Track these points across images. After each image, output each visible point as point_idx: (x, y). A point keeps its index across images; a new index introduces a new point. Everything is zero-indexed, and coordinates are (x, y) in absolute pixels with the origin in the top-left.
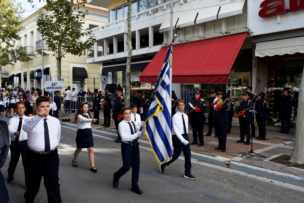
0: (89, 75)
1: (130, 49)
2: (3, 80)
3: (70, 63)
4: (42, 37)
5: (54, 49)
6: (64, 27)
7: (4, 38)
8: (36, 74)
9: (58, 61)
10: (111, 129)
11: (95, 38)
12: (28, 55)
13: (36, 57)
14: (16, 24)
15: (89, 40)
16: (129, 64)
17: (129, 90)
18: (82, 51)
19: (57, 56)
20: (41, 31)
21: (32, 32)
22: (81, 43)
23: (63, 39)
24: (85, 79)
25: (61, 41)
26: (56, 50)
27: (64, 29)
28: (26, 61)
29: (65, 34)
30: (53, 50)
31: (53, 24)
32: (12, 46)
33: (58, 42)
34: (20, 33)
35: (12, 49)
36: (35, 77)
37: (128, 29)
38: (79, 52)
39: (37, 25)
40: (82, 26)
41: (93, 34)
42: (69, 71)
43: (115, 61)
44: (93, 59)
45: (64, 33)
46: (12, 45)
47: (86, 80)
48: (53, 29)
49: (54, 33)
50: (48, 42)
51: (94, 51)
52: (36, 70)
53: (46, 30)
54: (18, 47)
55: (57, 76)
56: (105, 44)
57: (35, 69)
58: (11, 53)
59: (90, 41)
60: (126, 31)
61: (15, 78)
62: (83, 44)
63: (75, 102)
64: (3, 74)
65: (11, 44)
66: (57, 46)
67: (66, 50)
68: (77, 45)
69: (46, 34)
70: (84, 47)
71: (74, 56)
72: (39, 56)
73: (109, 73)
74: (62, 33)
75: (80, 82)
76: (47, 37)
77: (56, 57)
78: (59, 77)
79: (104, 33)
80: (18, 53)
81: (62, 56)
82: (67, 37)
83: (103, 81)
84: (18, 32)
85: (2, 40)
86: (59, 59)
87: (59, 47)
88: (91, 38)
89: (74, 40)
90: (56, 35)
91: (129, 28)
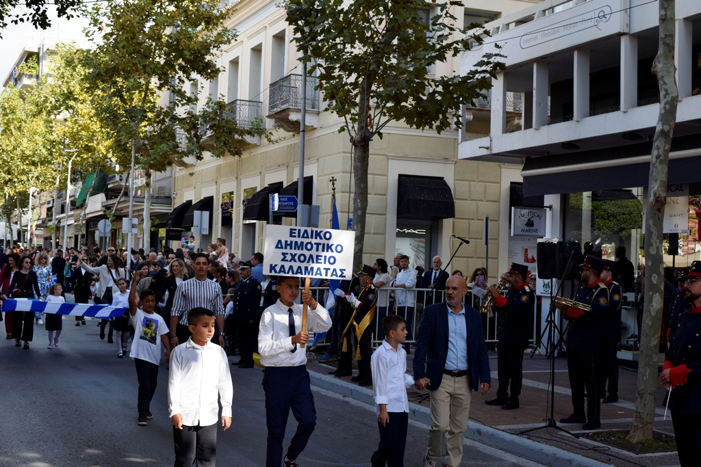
0: (458, 205)
1: (669, 98)
2: (157, 222)
3: (388, 158)
4: (300, 65)
5: (344, 108)
6: (384, 23)
7: (166, 74)
8: (276, 202)
9: (358, 154)
10: (577, 436)
11: (499, 59)
12: (242, 133)
13: (270, 140)
14: (207, 23)
15: (480, 69)
16: (661, 162)
17: (659, 274)
18: (446, 111)
19: (353, 134)
20: (297, 40)
21: (257, 50)
22: (447, 81)
23: (378, 67)
24: (444, 220)
25: (370, 78)
26: (353, 111)
27: (381, 28)
28: (234, 155)
29: (387, 50)
30: (342, 112)
31: (346, 13)
32: (189, 100)
33: (361, 80)
34: (218, 53)
35: (192, 110)
36: (270, 214)
37: (663, 12)
38: (438, 118)
39: (287, 20)
40: (452, 17)
41: (497, 46)
42: (387, 191)
43: (578, 147)
44: (484, 141)
45: (381, 46)
46: (193, 97)
47: (447, 223)
48: (345, 31)
49: (348, 46)
50: (324, 82)
51: (490, 111)
52: (266, 185)
53: (319, 38)
54: (210, 104)
55: (352, 209)
56: (538, 81)
57: (262, 180)
58: (187, 127)
59: (483, 75)
60: (629, 25)
61: (197, 213)
62: (455, 85)
63: (411, 309)
64: (155, 200)
65: (188, 94)
66: (356, 95)
67: (389, 109)
68: (431, 91)
69: (317, 53)
70: (458, 98)
71: (419, 132)
72: (281, 133)
73: (545, 196)
74: (374, 45)
75: (423, 232)
76: (321, 61)
77: (352, 138)
78: (360, 212)
79: (535, 39)
80: (214, 123)
81: (372, 134)
82: (394, 61)
83: (523, 230)
84: (212, 51)
85: (160, 79)
86: (362, 144)
87: (362, 100)
88: (486, 60)
89: (421, 72)
90: (356, 52)
91: (666, 9)
